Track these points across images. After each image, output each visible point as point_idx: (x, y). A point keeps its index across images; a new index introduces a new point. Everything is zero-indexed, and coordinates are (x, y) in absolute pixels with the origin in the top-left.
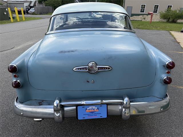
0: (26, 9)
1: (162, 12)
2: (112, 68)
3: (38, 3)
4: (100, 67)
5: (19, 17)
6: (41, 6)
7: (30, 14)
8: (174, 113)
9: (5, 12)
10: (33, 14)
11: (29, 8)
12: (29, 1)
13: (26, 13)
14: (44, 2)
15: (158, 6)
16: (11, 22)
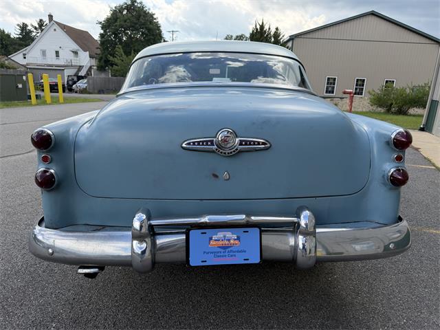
0: (68, 81)
1: (374, 91)
2: (271, 145)
3: (98, 70)
4: (244, 141)
5: (52, 97)
6: (103, 75)
7: (76, 92)
8: (423, 281)
9: (20, 83)
10: (83, 91)
11: (75, 79)
12: (76, 66)
13: (67, 91)
14: (110, 67)
15: (364, 80)
16: (31, 105)
